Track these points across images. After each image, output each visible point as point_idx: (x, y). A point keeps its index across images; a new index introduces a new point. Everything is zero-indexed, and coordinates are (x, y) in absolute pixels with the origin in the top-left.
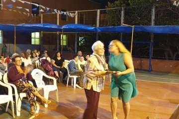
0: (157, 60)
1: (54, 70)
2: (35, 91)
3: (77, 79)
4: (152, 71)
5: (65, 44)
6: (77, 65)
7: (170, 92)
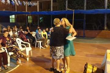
0: (88, 30)
1: (27, 38)
2: (19, 51)
3: (42, 43)
4: (85, 37)
5: (31, 22)
6: (41, 34)
7: (97, 49)
